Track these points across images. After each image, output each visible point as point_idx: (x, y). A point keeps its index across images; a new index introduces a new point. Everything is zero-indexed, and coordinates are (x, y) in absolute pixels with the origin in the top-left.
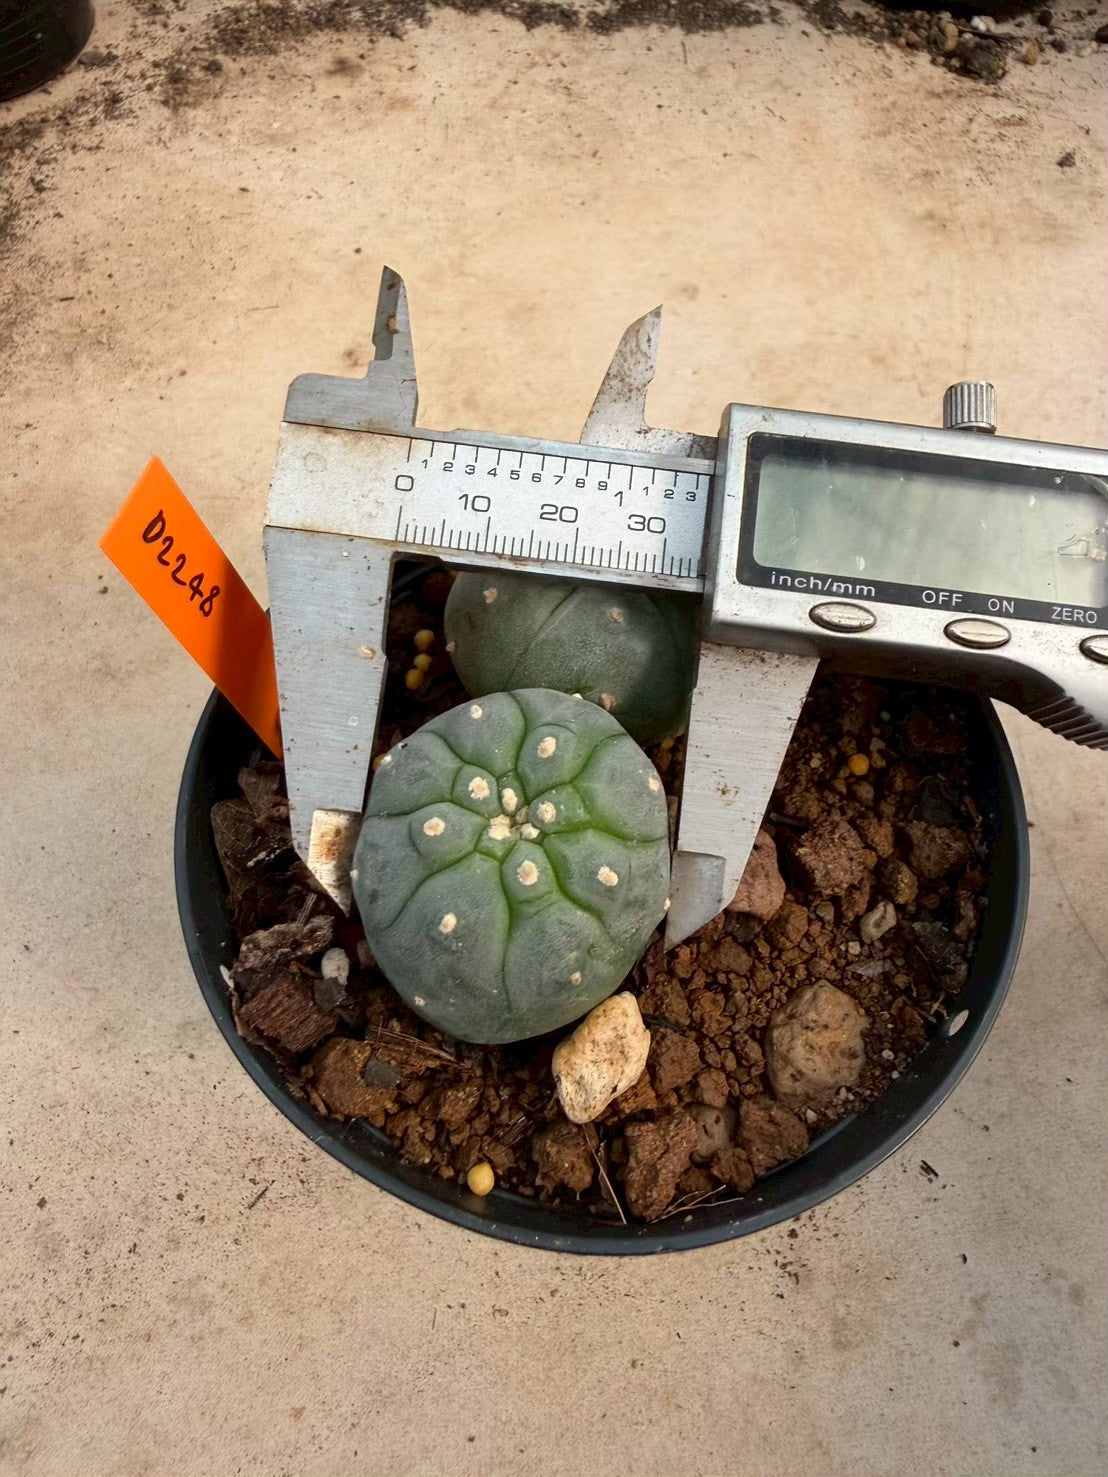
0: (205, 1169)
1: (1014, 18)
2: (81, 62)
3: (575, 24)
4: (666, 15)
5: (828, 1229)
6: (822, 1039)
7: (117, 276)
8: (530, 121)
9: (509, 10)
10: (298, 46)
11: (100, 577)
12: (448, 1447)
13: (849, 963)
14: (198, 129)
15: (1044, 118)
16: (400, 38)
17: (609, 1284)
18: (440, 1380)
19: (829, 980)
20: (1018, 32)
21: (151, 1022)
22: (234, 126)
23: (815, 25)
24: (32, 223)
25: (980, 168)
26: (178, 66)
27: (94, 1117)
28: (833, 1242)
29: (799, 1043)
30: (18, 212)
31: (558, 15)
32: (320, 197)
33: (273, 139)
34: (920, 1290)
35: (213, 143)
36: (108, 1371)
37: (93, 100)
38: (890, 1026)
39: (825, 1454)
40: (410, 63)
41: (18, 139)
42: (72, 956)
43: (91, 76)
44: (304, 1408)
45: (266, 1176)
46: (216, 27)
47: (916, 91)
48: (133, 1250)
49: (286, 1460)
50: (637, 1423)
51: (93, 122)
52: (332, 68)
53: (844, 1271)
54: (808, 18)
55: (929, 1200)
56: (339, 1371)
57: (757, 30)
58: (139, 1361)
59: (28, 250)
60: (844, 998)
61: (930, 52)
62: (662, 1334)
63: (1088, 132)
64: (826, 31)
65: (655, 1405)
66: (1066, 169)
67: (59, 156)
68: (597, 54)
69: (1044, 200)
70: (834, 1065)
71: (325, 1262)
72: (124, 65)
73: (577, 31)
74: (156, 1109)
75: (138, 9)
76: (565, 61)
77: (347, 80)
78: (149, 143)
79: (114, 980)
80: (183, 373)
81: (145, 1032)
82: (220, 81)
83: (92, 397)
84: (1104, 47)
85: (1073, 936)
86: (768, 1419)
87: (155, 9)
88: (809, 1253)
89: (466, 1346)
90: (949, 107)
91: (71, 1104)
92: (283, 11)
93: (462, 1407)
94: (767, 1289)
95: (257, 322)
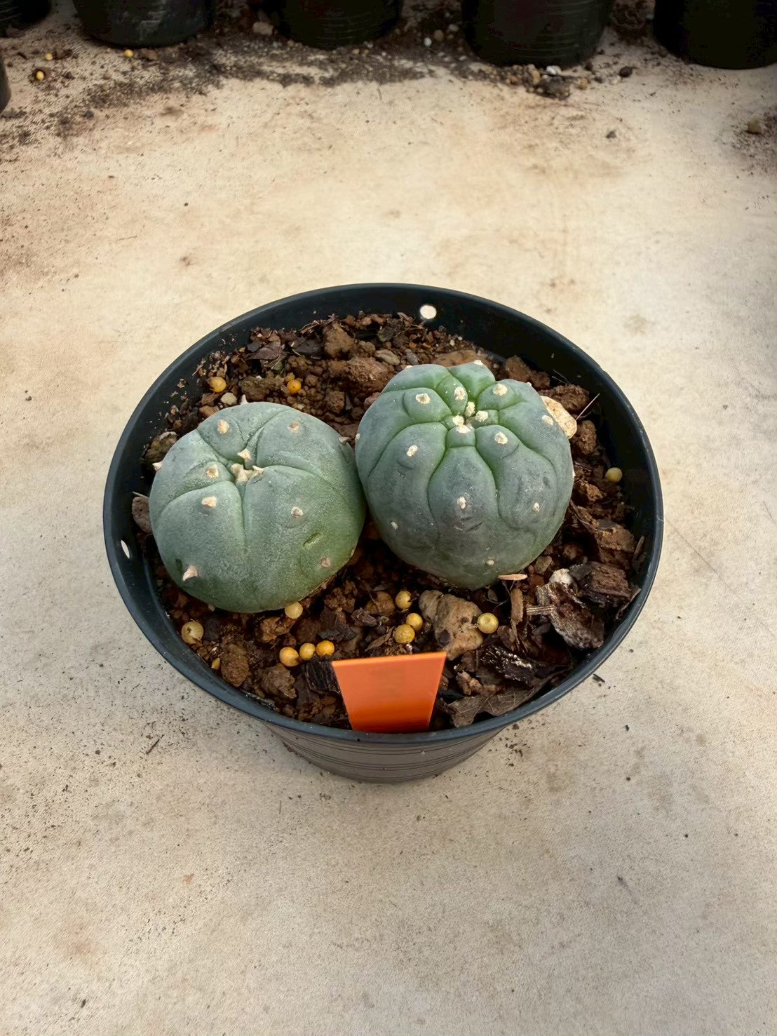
0: (114, 733)
1: (571, 68)
2: (3, 116)
3: (313, 82)
4: (367, 75)
5: (537, 721)
7: (31, 227)
8: (289, 133)
9: (271, 78)
10: (142, 101)
11: (26, 392)
12: (296, 887)
14: (80, 147)
15: (595, 114)
16: (205, 94)
18: (287, 845)
20: (575, 75)
21: (72, 648)
22: (104, 144)
23: (456, 76)
25: (561, 142)
26: (65, 115)
27: (34, 710)
28: (542, 729)
31: (301, 79)
32: (160, 178)
33: (128, 150)
34: (601, 750)
35: (90, 154)
36: (51, 869)
37: (11, 136)
39: (551, 857)
40: (212, 107)
42: (15, 614)
43: (9, 124)
44: (192, 875)
45: (158, 732)
46: (89, 95)
47: (520, 106)
48: (66, 789)
49: (182, 910)
50: (424, 855)
51: (12, 147)
52: (164, 112)
53: (551, 745)
54: (452, 73)
55: (601, 697)
56: (217, 848)
57: (423, 81)
58: (73, 859)
61: (525, 86)
62: (436, 798)
63: (621, 120)
64: (463, 79)
65: (435, 842)
66: (612, 139)
68: (327, 97)
69: (601, 155)
71: (201, 781)
72: (31, 117)
73: (314, 86)
74: (78, 701)
75: (38, 88)
76: (308, 102)
77: (174, 118)
78: (49, 156)
79: (45, 625)
80: (77, 276)
81: (68, 654)
82: (93, 122)
83: (18, 293)
84: (625, 79)
85: (672, 537)
86: (512, 840)
87: (49, 88)
88: (527, 737)
89: (303, 821)
90: (540, 113)
91: (17, 705)
92: (131, 85)
93: (304, 860)
94: (503, 762)
95: (123, 246)
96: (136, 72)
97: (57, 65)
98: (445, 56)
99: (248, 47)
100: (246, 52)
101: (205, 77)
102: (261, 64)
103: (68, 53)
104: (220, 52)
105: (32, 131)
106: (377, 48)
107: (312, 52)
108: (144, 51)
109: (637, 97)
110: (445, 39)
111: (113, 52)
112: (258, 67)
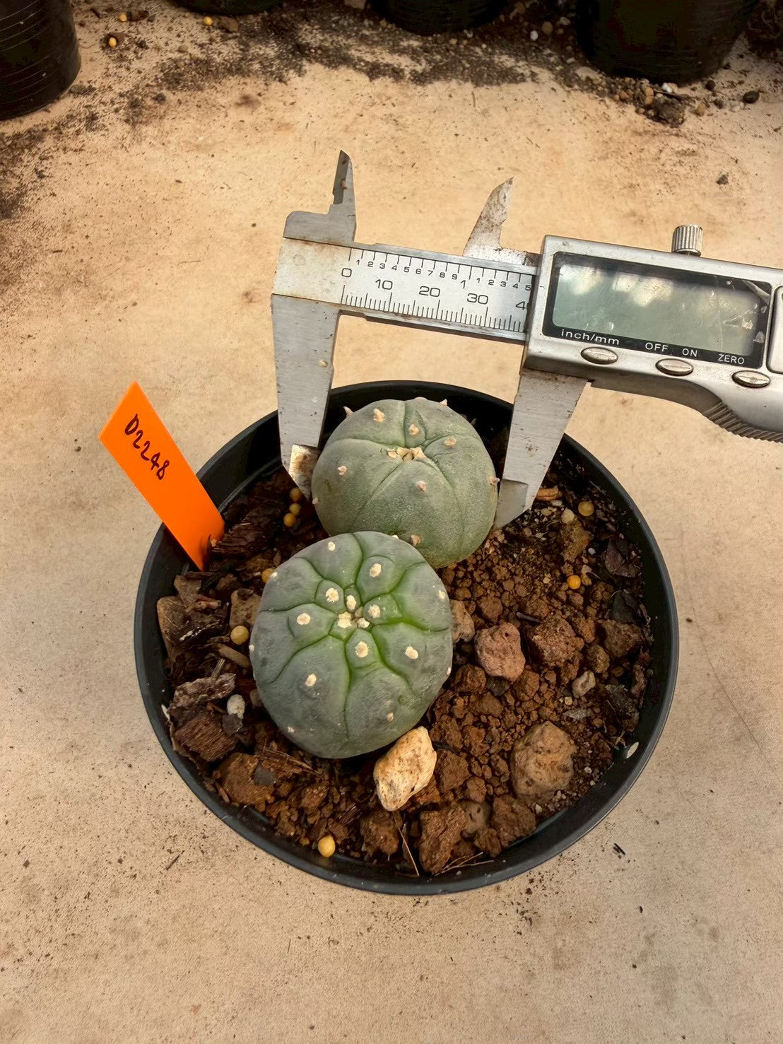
0: (136, 842)
1: (690, 84)
2: (70, 92)
3: (403, 77)
4: (462, 74)
5: (552, 889)
6: (546, 759)
7: (91, 237)
8: (370, 141)
9: (358, 67)
10: (217, 85)
11: (76, 440)
12: (296, 1033)
13: (565, 711)
14: (148, 139)
15: (708, 151)
16: (285, 83)
17: (406, 924)
18: (292, 987)
19: (551, 721)
20: (693, 94)
21: (104, 742)
22: (173, 138)
23: (560, 84)
24: (35, 199)
25: (666, 183)
26: (136, 96)
27: (63, 806)
28: (556, 897)
29: (532, 761)
30: (26, 191)
31: (390, 72)
32: (230, 188)
33: (198, 147)
34: (611, 930)
35: (158, 149)
36: (69, 979)
37: (78, 117)
38: (590, 752)
39: (547, 1039)
40: (292, 100)
41: (27, 142)
42: (51, 696)
43: (77, 101)
44: (200, 1006)
45: (178, 848)
46: (162, 71)
47: (626, 130)
48: (87, 896)
50: (423, 1018)
51: (78, 133)
52: (239, 101)
53: (562, 916)
54: (556, 79)
55: (618, 870)
56: (225, 981)
57: (522, 86)
58: (89, 972)
59: (32, 217)
60: (561, 733)
61: (635, 105)
62: (441, 958)
64: (567, 89)
65: (435, 1005)
66: (722, 185)
67: (54, 154)
68: (416, 98)
69: (708, 206)
70: (553, 776)
71: (216, 907)
72: (100, 94)
73: (403, 83)
75: (110, 57)
76: (395, 103)
77: (249, 110)
78: (115, 148)
79: (79, 713)
80: (135, 304)
81: (99, 749)
82: (164, 107)
83: (74, 318)
84: (749, 106)
85: (716, 696)
86: (510, 1016)
87: (121, 58)
88: (539, 904)
89: (310, 964)
90: (647, 142)
91: (48, 797)
92: (208, 62)
93: (307, 1006)
94: (511, 928)
95: (185, 271)
96: (214, 46)
97: (131, 29)
98: (550, 55)
99: (337, 22)
100: (334, 30)
101: (287, 59)
102: (348, 47)
103: (143, 15)
104: (307, 26)
105: (101, 113)
106: (477, 37)
107: (406, 37)
108: (224, 20)
109: (760, 132)
110: (554, 34)
111: (192, 17)
112: (345, 51)
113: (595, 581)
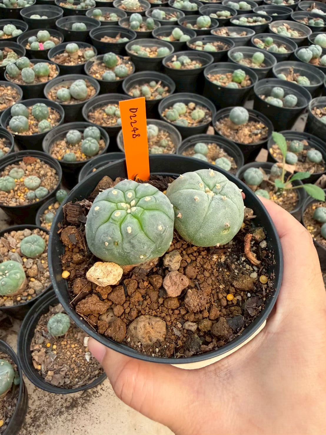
6: (149, 328)
13: (175, 326)
19: (166, 323)
29: (143, 323)
38: (165, 346)
60: (164, 329)
70: (144, 336)
113: (238, 304)
